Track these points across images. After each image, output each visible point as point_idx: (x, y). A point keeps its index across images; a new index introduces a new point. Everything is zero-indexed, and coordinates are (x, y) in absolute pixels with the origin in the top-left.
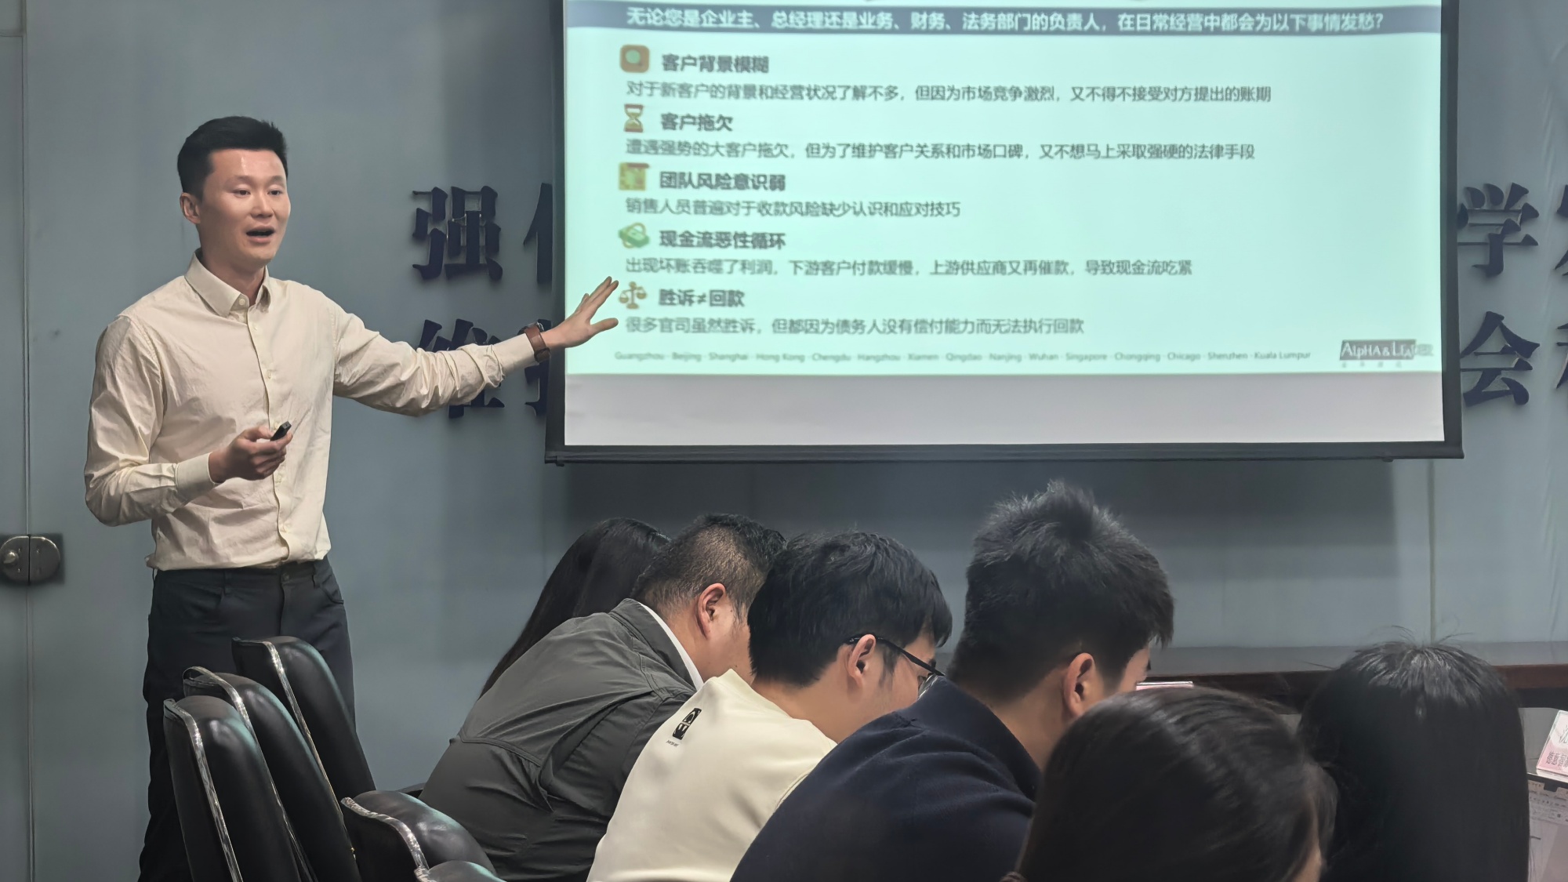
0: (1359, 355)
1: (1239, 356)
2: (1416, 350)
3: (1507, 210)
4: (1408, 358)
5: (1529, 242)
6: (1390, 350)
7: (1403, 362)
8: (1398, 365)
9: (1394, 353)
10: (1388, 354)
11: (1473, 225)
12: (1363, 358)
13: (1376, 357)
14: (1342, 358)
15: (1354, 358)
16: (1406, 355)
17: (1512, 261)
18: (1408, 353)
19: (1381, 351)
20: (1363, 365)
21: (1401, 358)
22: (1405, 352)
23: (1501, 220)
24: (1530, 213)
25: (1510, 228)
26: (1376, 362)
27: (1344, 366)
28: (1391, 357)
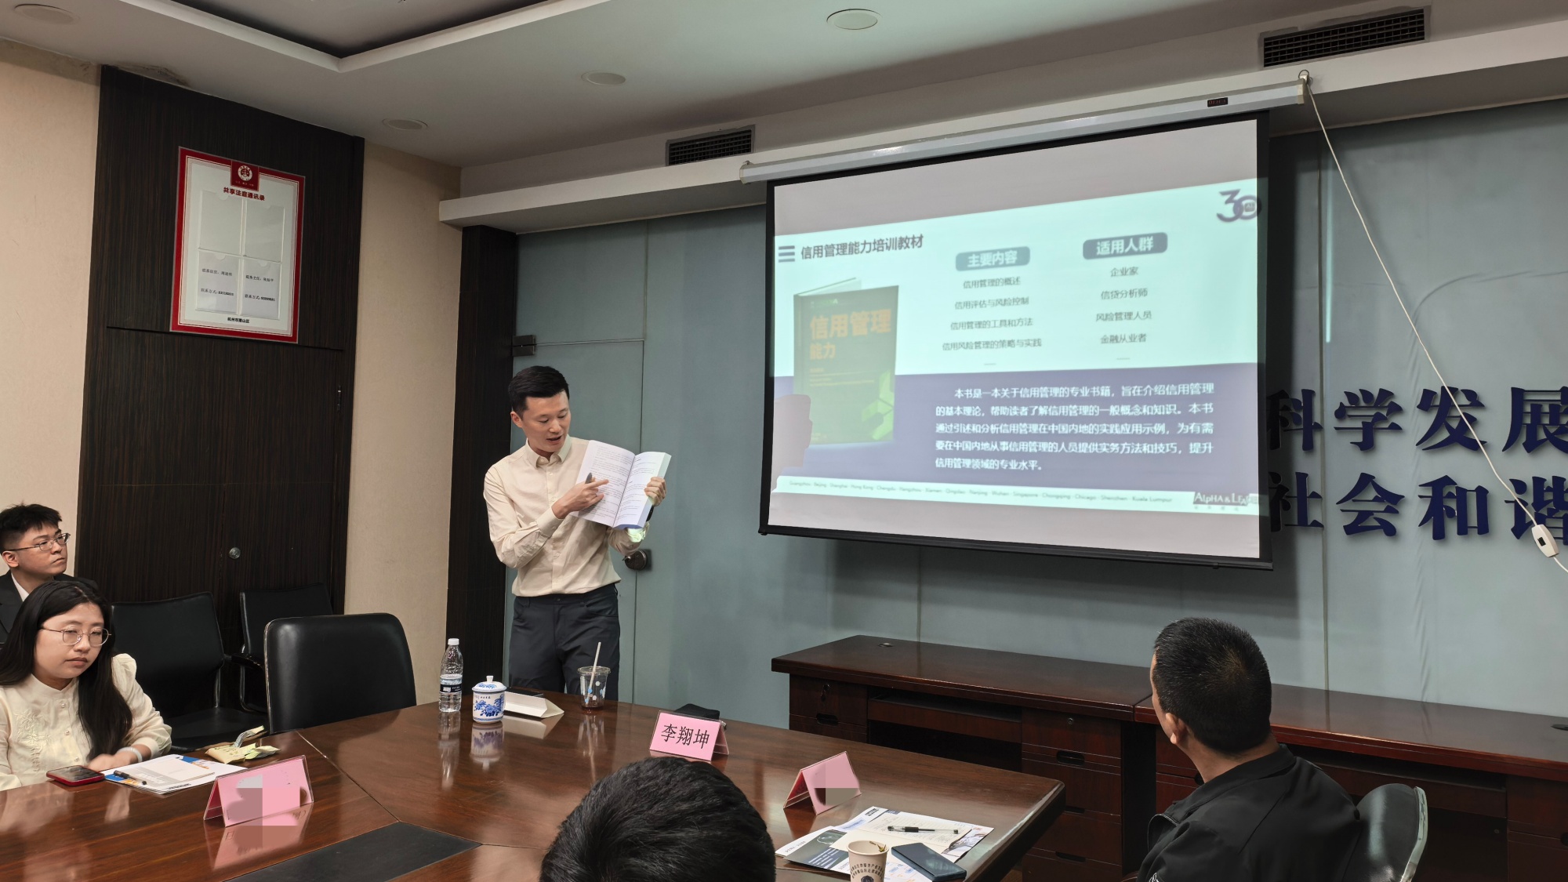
0: (1207, 501)
1: (1122, 499)
2: (1250, 500)
3: (1376, 407)
4: (1243, 505)
5: (1395, 428)
6: (1230, 499)
7: (1240, 508)
8: (1236, 509)
9: (1233, 501)
10: (1229, 501)
11: (1350, 416)
12: (1210, 503)
13: (1219, 503)
14: (1195, 503)
15: (1203, 503)
16: (1242, 503)
17: (1384, 440)
18: (1244, 501)
19: (1224, 498)
20: (1209, 508)
21: (1238, 504)
22: (1241, 501)
23: (1372, 413)
24: (1396, 409)
25: (1379, 418)
26: (1220, 507)
27: (1196, 508)
28: (1231, 504)
